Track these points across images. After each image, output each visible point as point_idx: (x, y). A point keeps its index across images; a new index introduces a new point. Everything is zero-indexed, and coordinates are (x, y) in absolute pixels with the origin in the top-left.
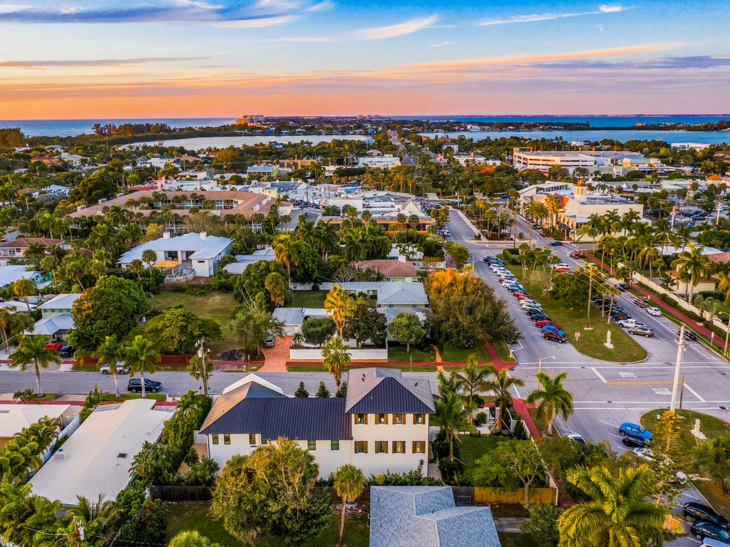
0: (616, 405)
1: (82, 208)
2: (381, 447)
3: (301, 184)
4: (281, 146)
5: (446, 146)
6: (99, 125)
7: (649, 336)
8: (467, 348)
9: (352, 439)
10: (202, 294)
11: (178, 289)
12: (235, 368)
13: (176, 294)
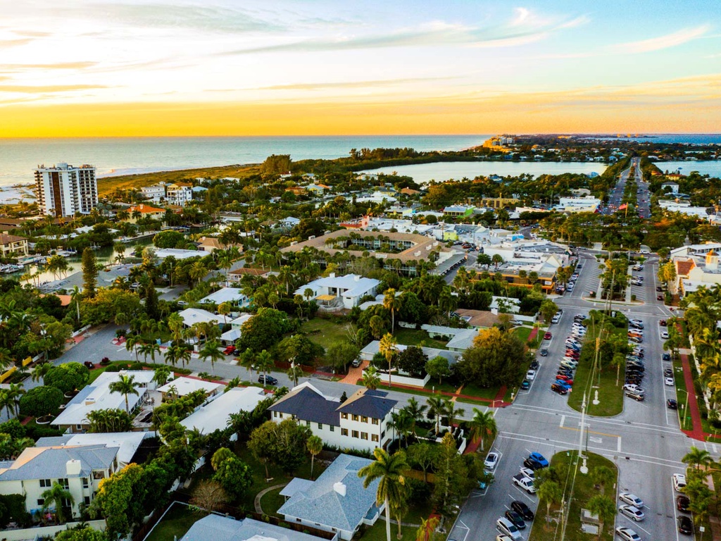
0: (551, 443)
1: (294, 244)
2: (355, 434)
3: (480, 227)
4: (500, 179)
5: (665, 186)
6: (355, 150)
7: (639, 400)
8: (484, 387)
9: (339, 426)
10: (340, 323)
11: (326, 317)
12: (326, 378)
13: (325, 321)
